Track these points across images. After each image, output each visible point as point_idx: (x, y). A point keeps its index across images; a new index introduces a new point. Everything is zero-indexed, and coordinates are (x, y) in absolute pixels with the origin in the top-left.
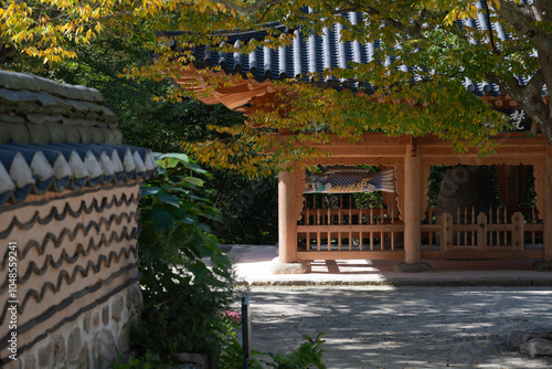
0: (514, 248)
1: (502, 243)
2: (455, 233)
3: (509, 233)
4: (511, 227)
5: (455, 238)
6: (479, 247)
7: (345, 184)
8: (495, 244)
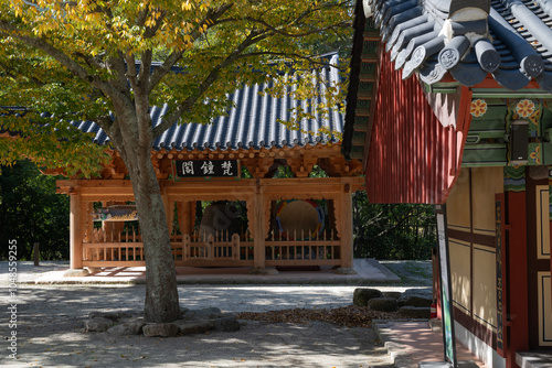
0: (233, 258)
1: (225, 255)
2: (192, 249)
3: (230, 248)
4: (231, 244)
5: (192, 252)
6: (209, 258)
7: (121, 215)
8: (220, 255)
